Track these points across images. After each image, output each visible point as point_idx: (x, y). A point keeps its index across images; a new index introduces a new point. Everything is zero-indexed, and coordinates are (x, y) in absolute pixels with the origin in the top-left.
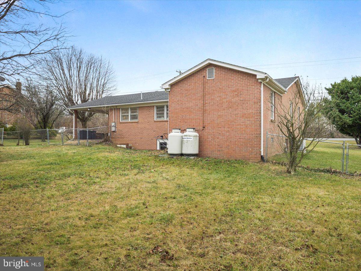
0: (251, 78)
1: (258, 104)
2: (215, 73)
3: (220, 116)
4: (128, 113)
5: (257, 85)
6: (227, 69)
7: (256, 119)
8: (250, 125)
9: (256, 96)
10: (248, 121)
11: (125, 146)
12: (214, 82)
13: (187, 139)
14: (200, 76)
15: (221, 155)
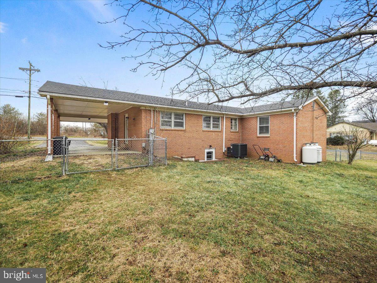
2: (315, 105)
4: (170, 118)
11: (193, 159)
12: (315, 111)
14: (310, 105)
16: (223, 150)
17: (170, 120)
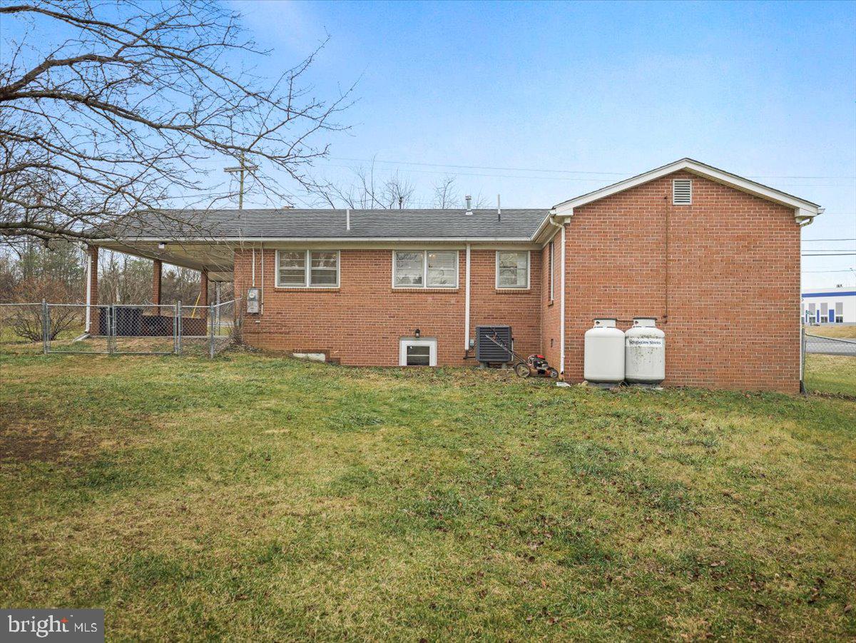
0: (779, 212)
1: (793, 271)
2: (693, 192)
3: (704, 293)
4: (302, 264)
5: (793, 230)
6: (724, 188)
7: (790, 302)
8: (778, 316)
9: (789, 254)
10: (772, 305)
11: (322, 357)
12: (690, 212)
13: (652, 345)
14: (654, 195)
15: (708, 381)
16: (464, 344)
17: (301, 268)
